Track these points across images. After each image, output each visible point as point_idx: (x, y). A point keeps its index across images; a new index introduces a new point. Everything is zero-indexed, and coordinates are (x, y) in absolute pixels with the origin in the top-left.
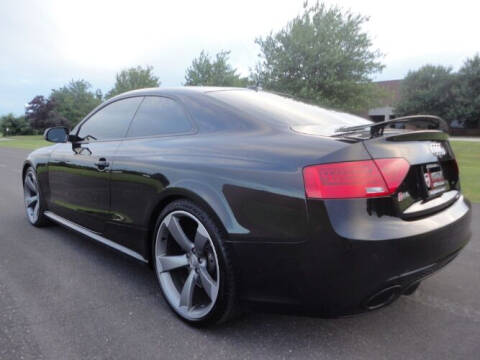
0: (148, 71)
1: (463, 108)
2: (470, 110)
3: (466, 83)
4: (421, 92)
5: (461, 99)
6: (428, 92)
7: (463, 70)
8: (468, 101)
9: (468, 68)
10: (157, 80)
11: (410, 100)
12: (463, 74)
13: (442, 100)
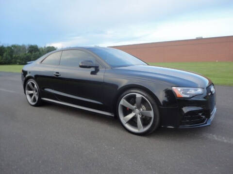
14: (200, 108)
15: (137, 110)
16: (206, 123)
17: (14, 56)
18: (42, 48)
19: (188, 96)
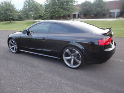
0: (10, 2)
1: (94, 12)
2: (95, 12)
3: (95, 5)
4: (85, 8)
5: (93, 9)
6: (86, 7)
7: (94, 2)
8: (95, 10)
9: (95, 2)
10: (13, 5)
11: (83, 10)
12: (94, 3)
13: (89, 10)
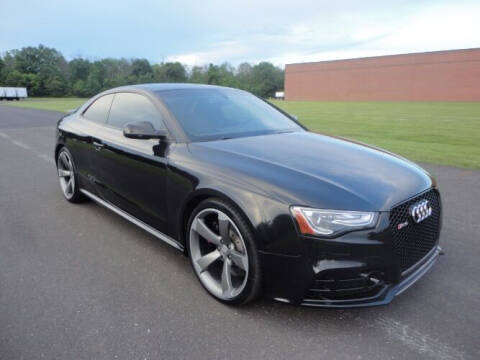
14: (359, 264)
15: (224, 248)
16: (381, 298)
17: (106, 80)
18: (157, 65)
19: (329, 232)
